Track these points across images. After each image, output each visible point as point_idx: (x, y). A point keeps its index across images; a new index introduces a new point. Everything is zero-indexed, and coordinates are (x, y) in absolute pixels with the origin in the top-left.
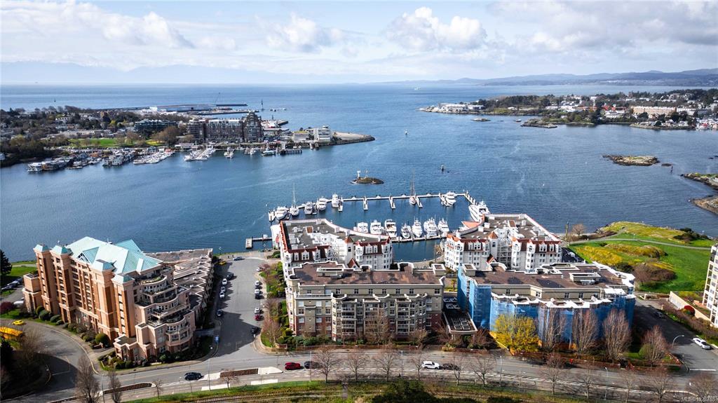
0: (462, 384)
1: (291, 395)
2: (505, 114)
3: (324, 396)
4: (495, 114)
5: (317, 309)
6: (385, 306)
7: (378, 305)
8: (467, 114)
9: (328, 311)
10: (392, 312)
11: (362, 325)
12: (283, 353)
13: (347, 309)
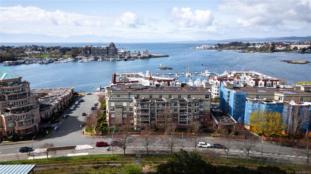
0: (230, 158)
1: (95, 163)
2: (230, 49)
3: (120, 165)
4: (224, 49)
5: (123, 107)
6: (171, 106)
7: (166, 104)
8: (212, 49)
9: (131, 109)
10: (176, 110)
11: (155, 119)
12: (98, 137)
13: (144, 107)
